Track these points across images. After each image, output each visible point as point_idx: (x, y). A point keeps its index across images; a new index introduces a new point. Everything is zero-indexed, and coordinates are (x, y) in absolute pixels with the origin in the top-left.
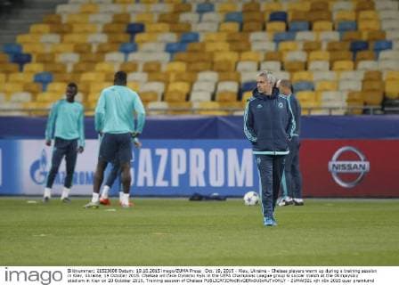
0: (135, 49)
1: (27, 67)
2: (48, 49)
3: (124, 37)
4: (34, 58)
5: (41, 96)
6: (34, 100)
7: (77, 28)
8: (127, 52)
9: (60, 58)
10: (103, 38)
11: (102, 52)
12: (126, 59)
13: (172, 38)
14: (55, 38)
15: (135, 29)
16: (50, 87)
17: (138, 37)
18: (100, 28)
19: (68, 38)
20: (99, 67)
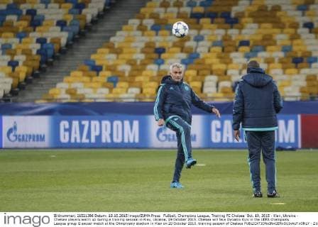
0: (163, 62)
1: (101, 73)
2: (111, 63)
3: (155, 56)
4: (104, 68)
5: (114, 90)
6: (111, 92)
7: (125, 50)
8: (159, 64)
9: (120, 68)
10: (142, 56)
11: (144, 64)
12: (159, 68)
13: (184, 56)
14: (113, 56)
15: (160, 51)
16: (118, 85)
17: (163, 56)
18: (139, 50)
19: (121, 56)
20: (144, 73)
